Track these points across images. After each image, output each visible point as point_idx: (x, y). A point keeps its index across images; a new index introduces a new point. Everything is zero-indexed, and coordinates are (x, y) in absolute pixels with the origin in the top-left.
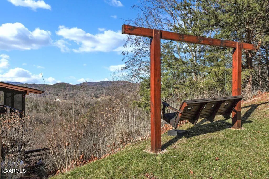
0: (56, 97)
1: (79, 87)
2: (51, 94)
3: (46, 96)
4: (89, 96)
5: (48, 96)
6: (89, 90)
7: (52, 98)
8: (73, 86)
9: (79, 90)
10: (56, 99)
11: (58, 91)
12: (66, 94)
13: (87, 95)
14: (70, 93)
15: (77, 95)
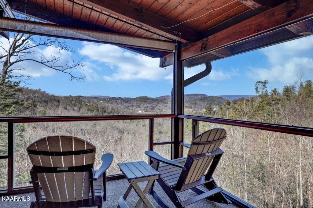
0: (139, 109)
1: (158, 100)
2: (134, 106)
3: (130, 108)
4: (167, 109)
5: (132, 108)
6: (168, 103)
7: (135, 110)
8: (153, 99)
9: (158, 103)
10: (138, 111)
11: (140, 104)
12: (147, 106)
13: (166, 107)
14: (151, 105)
15: (156, 107)
